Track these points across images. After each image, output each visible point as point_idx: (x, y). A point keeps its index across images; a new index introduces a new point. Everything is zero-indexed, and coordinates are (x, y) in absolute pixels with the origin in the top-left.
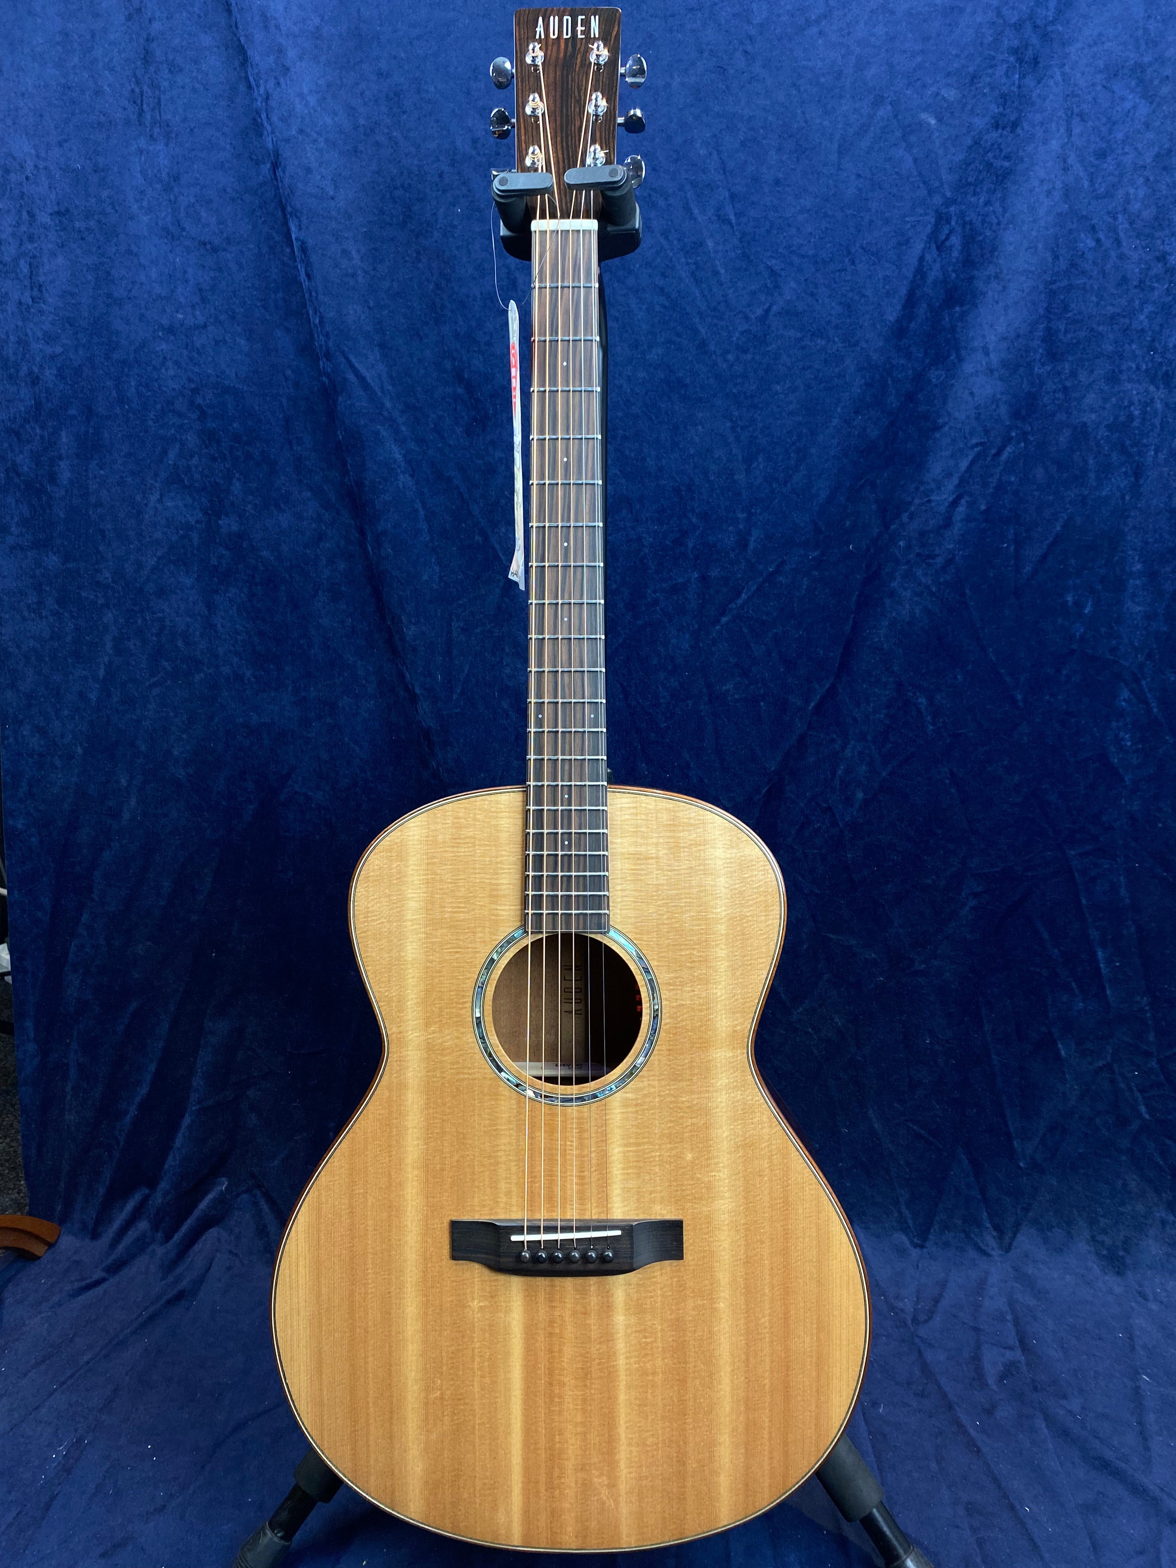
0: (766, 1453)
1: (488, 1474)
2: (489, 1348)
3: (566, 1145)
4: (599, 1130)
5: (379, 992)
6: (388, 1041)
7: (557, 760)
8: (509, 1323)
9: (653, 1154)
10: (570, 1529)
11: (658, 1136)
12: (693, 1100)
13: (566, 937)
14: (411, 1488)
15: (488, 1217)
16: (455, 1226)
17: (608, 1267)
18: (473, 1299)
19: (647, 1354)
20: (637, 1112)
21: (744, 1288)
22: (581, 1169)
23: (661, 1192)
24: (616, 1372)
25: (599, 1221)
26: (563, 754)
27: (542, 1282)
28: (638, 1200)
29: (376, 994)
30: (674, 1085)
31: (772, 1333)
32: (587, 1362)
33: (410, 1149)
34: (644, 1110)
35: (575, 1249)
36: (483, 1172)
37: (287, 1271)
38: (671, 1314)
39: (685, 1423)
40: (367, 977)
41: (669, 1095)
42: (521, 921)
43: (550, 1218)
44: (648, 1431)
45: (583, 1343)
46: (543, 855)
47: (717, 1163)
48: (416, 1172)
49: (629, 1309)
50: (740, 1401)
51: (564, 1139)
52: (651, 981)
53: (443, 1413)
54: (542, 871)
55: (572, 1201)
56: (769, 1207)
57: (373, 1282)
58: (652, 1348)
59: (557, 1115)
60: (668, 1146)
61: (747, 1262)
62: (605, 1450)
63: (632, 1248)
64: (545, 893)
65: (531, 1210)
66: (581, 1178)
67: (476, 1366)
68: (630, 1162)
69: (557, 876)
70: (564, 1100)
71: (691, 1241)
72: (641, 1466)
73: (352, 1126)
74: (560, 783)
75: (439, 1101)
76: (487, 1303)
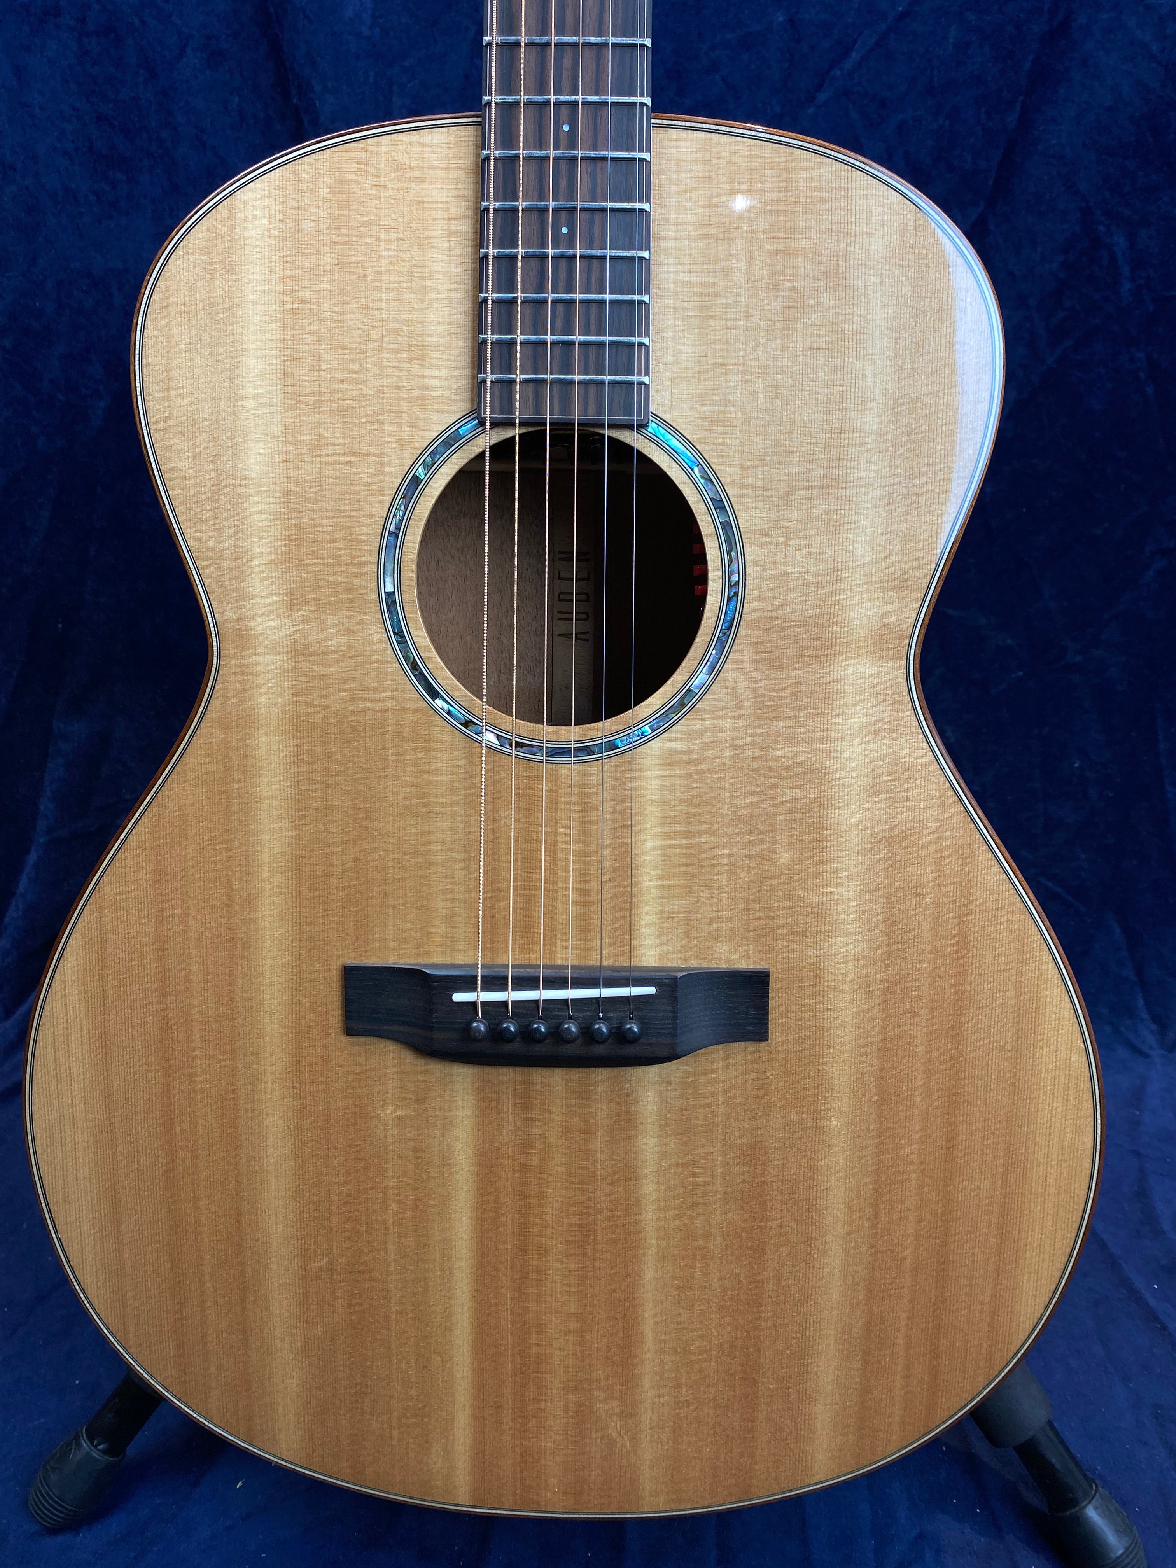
0: (899, 1368)
1: (413, 1392)
2: (413, 1189)
3: (556, 833)
4: (619, 808)
5: (198, 540)
6: (218, 635)
7: (548, 44)
8: (450, 1146)
9: (719, 852)
10: (553, 1481)
11: (727, 819)
12: (796, 754)
13: (562, 430)
14: (281, 1410)
15: (412, 961)
16: (350, 973)
17: (631, 1050)
18: (384, 1105)
19: (695, 1205)
20: (689, 776)
21: (876, 1094)
22: (584, 877)
23: (730, 920)
24: (639, 1232)
25: (613, 969)
26: (560, 31)
27: (509, 1075)
28: (687, 935)
29: (192, 543)
30: (760, 727)
31: (922, 1172)
32: (588, 1214)
33: (266, 837)
34: (703, 772)
35: (570, 1018)
36: (404, 879)
37: (50, 1051)
38: (741, 1137)
39: (759, 1318)
40: (173, 511)
41: (753, 744)
42: (473, 400)
43: (526, 962)
44: (693, 1330)
45: (581, 1182)
46: (515, 257)
47: (836, 871)
48: (277, 879)
49: (667, 1125)
50: (858, 1284)
51: (553, 822)
52: (727, 526)
53: (333, 1293)
54: (513, 289)
55: (566, 934)
56: (931, 952)
57: (204, 1072)
58: (705, 1195)
59: (539, 778)
60: (747, 838)
61: (883, 1050)
62: (617, 1358)
63: (675, 1018)
64: (520, 338)
65: (492, 949)
66: (584, 892)
67: (390, 1217)
68: (674, 867)
69: (545, 301)
70: (554, 752)
71: (783, 1009)
72: (679, 1386)
73: (157, 792)
74: (553, 98)
75: (319, 749)
76: (410, 1112)
